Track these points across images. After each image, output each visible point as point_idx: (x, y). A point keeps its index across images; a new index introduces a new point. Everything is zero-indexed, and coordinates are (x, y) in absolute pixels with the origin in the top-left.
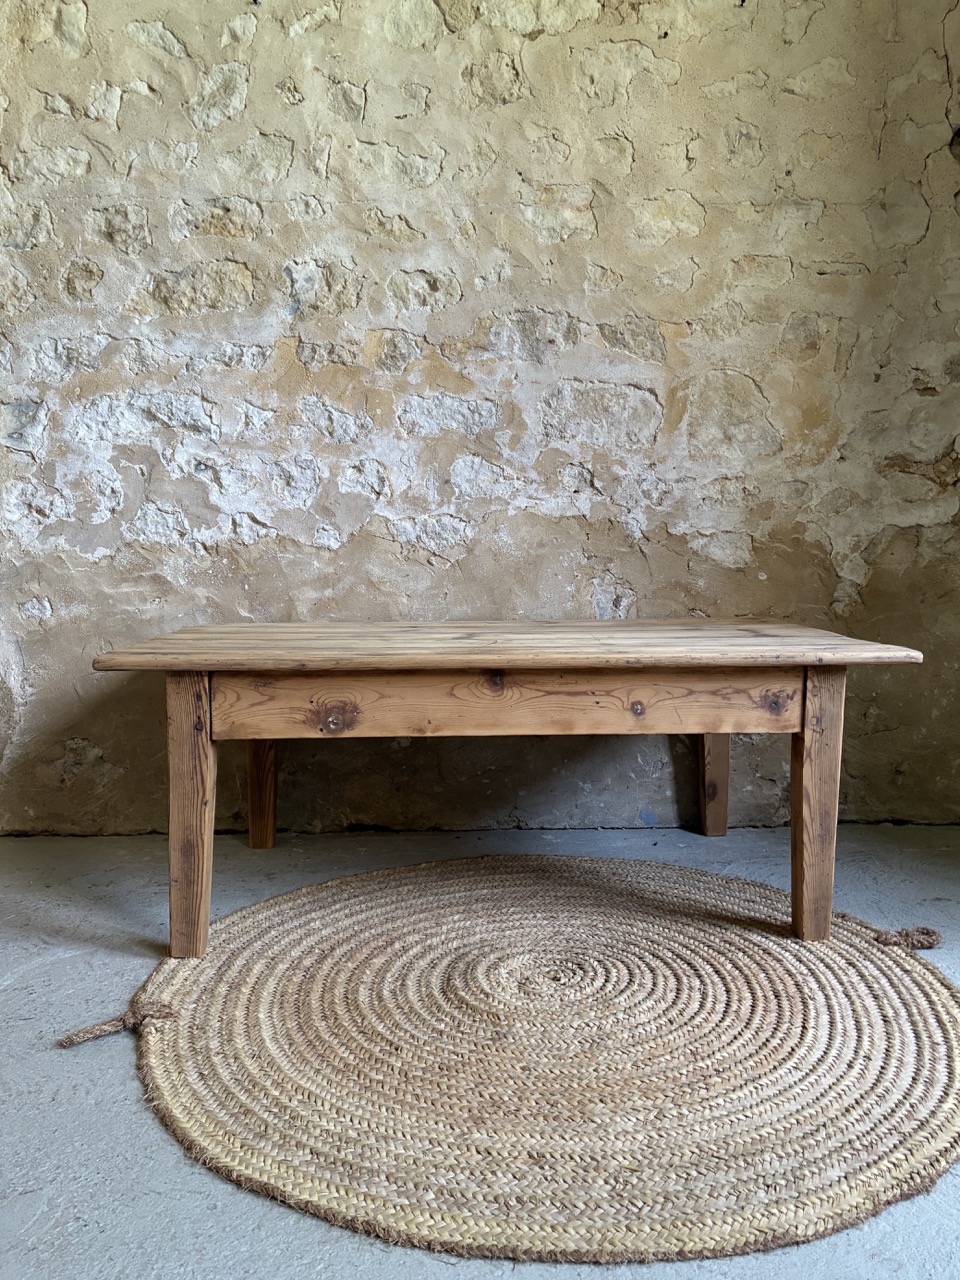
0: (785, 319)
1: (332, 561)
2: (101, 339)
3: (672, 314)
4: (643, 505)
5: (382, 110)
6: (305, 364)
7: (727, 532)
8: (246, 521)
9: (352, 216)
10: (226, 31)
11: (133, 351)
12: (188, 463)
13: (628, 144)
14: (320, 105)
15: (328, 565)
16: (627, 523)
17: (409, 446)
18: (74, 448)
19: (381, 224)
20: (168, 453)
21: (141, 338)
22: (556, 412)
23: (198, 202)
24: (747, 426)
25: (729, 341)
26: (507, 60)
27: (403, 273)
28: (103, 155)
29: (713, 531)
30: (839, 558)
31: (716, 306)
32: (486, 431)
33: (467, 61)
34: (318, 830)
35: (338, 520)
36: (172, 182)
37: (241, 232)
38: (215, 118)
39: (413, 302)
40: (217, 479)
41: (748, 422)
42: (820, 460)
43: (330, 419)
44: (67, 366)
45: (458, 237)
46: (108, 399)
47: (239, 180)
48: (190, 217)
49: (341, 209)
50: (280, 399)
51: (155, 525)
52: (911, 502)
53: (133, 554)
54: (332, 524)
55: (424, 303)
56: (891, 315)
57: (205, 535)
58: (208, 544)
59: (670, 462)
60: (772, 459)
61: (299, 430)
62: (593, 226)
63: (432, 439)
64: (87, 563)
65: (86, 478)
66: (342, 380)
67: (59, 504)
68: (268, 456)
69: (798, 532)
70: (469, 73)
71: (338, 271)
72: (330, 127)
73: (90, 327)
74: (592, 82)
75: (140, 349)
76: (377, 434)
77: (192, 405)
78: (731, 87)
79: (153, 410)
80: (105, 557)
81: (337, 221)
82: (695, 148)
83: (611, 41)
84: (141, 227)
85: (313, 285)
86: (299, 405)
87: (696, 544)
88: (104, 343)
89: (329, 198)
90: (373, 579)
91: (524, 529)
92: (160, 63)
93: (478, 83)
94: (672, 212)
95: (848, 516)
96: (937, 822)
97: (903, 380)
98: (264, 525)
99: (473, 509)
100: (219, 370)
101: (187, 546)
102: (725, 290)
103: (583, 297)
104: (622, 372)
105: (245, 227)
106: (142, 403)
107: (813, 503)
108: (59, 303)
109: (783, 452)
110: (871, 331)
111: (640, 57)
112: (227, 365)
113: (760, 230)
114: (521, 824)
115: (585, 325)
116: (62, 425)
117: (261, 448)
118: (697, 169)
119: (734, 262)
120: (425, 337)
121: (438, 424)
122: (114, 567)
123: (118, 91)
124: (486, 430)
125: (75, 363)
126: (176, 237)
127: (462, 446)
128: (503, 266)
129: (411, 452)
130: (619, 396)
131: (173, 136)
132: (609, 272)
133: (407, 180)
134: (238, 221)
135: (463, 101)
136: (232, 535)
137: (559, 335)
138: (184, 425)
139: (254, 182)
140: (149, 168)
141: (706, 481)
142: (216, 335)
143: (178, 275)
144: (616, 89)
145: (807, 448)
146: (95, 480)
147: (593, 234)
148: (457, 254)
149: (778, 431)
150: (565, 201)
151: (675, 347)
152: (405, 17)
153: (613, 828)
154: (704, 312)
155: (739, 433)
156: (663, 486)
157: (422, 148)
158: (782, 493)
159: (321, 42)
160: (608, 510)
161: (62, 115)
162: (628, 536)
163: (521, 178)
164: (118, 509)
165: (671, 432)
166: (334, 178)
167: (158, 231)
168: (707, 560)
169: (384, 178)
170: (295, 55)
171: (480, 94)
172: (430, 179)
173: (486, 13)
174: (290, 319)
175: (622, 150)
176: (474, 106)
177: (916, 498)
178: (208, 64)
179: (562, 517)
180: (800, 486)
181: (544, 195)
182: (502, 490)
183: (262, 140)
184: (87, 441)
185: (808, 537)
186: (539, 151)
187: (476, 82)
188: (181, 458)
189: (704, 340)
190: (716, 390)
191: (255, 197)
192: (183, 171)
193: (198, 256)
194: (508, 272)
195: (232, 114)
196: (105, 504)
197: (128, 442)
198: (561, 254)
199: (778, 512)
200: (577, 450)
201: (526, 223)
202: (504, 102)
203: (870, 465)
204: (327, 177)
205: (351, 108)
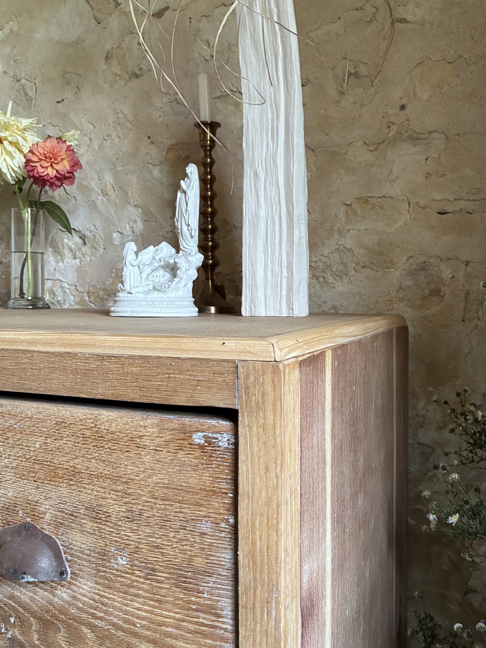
102: (336, 235)
119: (348, 205)
128: (135, 221)
148: (99, 213)
163: (149, 141)
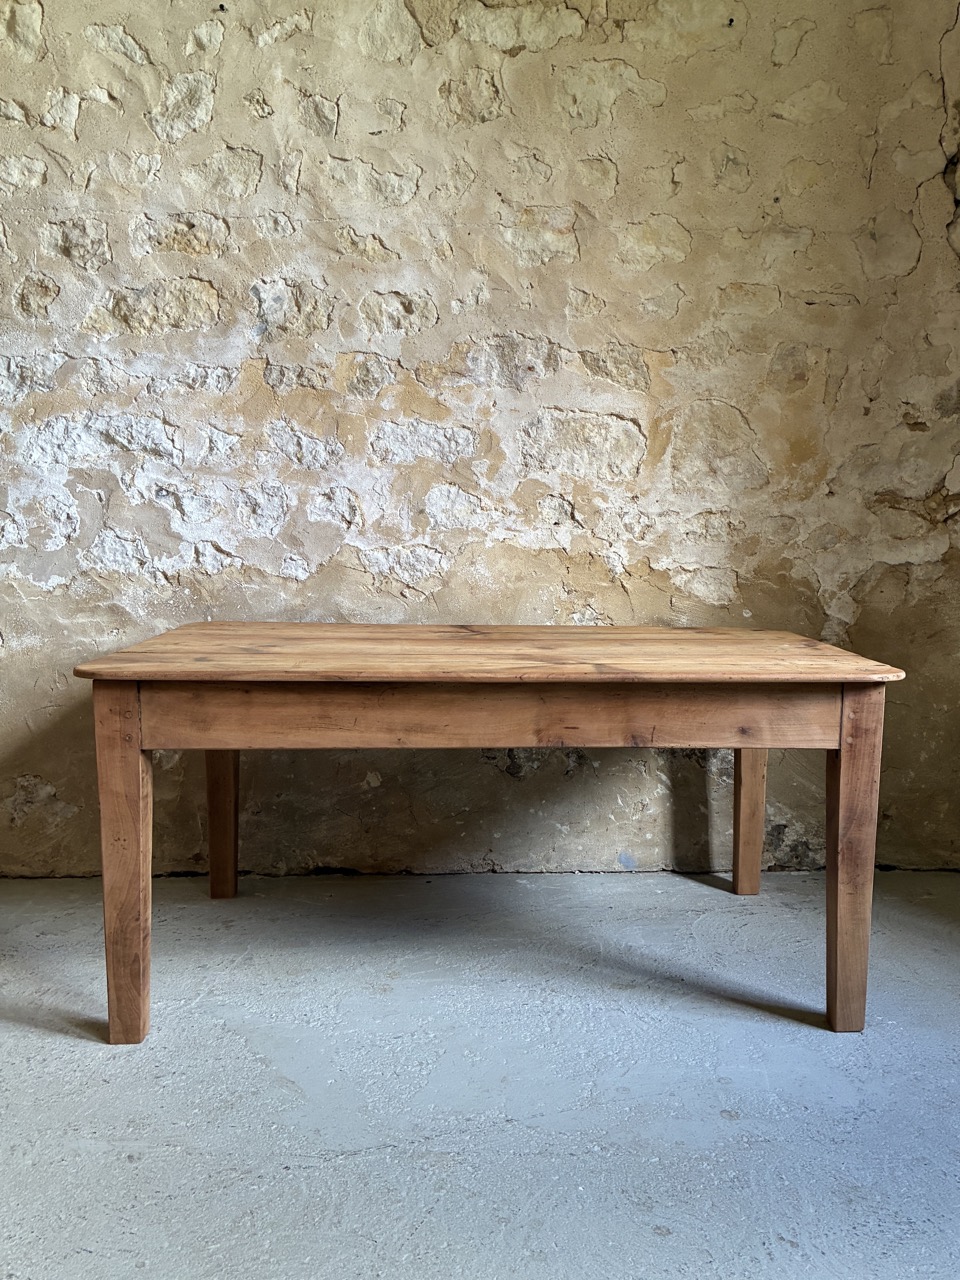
0: (773, 350)
1: (299, 593)
2: (57, 358)
3: (657, 341)
4: (624, 538)
5: (355, 126)
6: (272, 387)
7: (711, 567)
8: (210, 550)
9: (323, 234)
10: (191, 38)
11: (90, 371)
12: (149, 488)
13: (613, 167)
14: (291, 119)
15: (296, 596)
16: (608, 557)
17: (382, 475)
18: (28, 472)
19: (354, 243)
20: (128, 478)
21: (99, 358)
22: (535, 441)
23: (161, 217)
24: (732, 459)
25: (715, 371)
26: (486, 77)
27: (377, 295)
28: (60, 165)
29: (696, 566)
30: (827, 595)
31: (702, 335)
32: (462, 460)
33: (445, 77)
34: (282, 873)
35: (307, 549)
36: (134, 195)
37: (207, 249)
38: (179, 130)
39: (387, 324)
40: (179, 506)
41: (734, 455)
42: (806, 495)
43: (299, 444)
44: (21, 385)
45: (435, 258)
46: (64, 420)
47: (205, 195)
48: (152, 232)
49: (312, 227)
50: (247, 424)
51: (113, 553)
52: (900, 539)
53: (90, 582)
54: (300, 554)
55: (398, 326)
56: (881, 347)
57: (166, 564)
58: (169, 574)
59: (653, 496)
60: (758, 493)
61: (266, 455)
62: (576, 249)
63: (406, 467)
64: (41, 593)
65: (39, 503)
66: (312, 405)
67: (11, 530)
68: (232, 483)
69: (785, 569)
70: (446, 90)
71: (308, 291)
72: (300, 142)
73: (45, 346)
74: (575, 101)
75: (98, 369)
76: (348, 461)
77: (154, 428)
78: (717, 110)
79: (112, 432)
80: (60, 586)
81: (308, 239)
82: (681, 173)
83: (595, 60)
84: (100, 241)
85: (282, 305)
86: (266, 430)
87: (679, 580)
88: (60, 362)
89: (299, 215)
90: (345, 612)
91: (502, 562)
92: (121, 70)
93: (456, 100)
94: (655, 237)
95: (836, 553)
96: (925, 868)
97: (892, 414)
98: (228, 554)
99: (449, 540)
100: (182, 392)
101: (147, 575)
103: (564, 323)
104: (604, 401)
105: (210, 244)
106: (100, 425)
107: (800, 539)
108: (12, 319)
109: (770, 486)
110: (861, 363)
111: (624, 77)
112: (190, 386)
113: (748, 257)
114: (496, 868)
115: (566, 352)
116: (15, 447)
117: (225, 474)
118: (683, 194)
120: (399, 361)
121: (413, 452)
122: (70, 596)
123: (76, 99)
124: (462, 458)
125: (29, 383)
126: (137, 253)
127: (438, 476)
129: (384, 480)
130: (600, 426)
131: (135, 147)
132: (591, 297)
133: (381, 198)
134: (204, 238)
135: (440, 118)
136: (195, 565)
137: (539, 361)
138: (145, 449)
139: (220, 197)
140: (109, 180)
141: (689, 516)
142: (178, 356)
143: (139, 293)
144: (599, 110)
145: (795, 482)
146: (50, 505)
147: (575, 257)
149: (765, 464)
150: (547, 223)
151: (659, 375)
152: (380, 28)
153: (591, 872)
154: (690, 340)
155: (724, 466)
156: (644, 520)
157: (398, 166)
158: (767, 529)
159: (291, 53)
160: (589, 543)
161: (16, 122)
162: (610, 571)
164: (74, 535)
165: (654, 464)
166: (304, 195)
167: (119, 246)
168: (690, 596)
169: (358, 195)
170: (263, 66)
171: (459, 111)
172: (406, 198)
173: (465, 26)
174: (257, 340)
175: (605, 173)
176: (451, 123)
177: (906, 535)
178: (172, 72)
179: (541, 550)
180: (787, 521)
181: (525, 217)
182: (479, 521)
183: (230, 153)
184: (41, 464)
185: (795, 574)
186: (519, 171)
187: (454, 99)
188: (141, 482)
189: (689, 369)
190: (701, 421)
191: (220, 213)
192: (144, 184)
193: (161, 274)
194: (486, 295)
195: (197, 126)
196: (60, 530)
197: (85, 466)
198: (542, 279)
199: (764, 548)
200: (557, 480)
201: (506, 245)
202: (483, 120)
203: (859, 500)
204: (297, 194)
205: (323, 122)
